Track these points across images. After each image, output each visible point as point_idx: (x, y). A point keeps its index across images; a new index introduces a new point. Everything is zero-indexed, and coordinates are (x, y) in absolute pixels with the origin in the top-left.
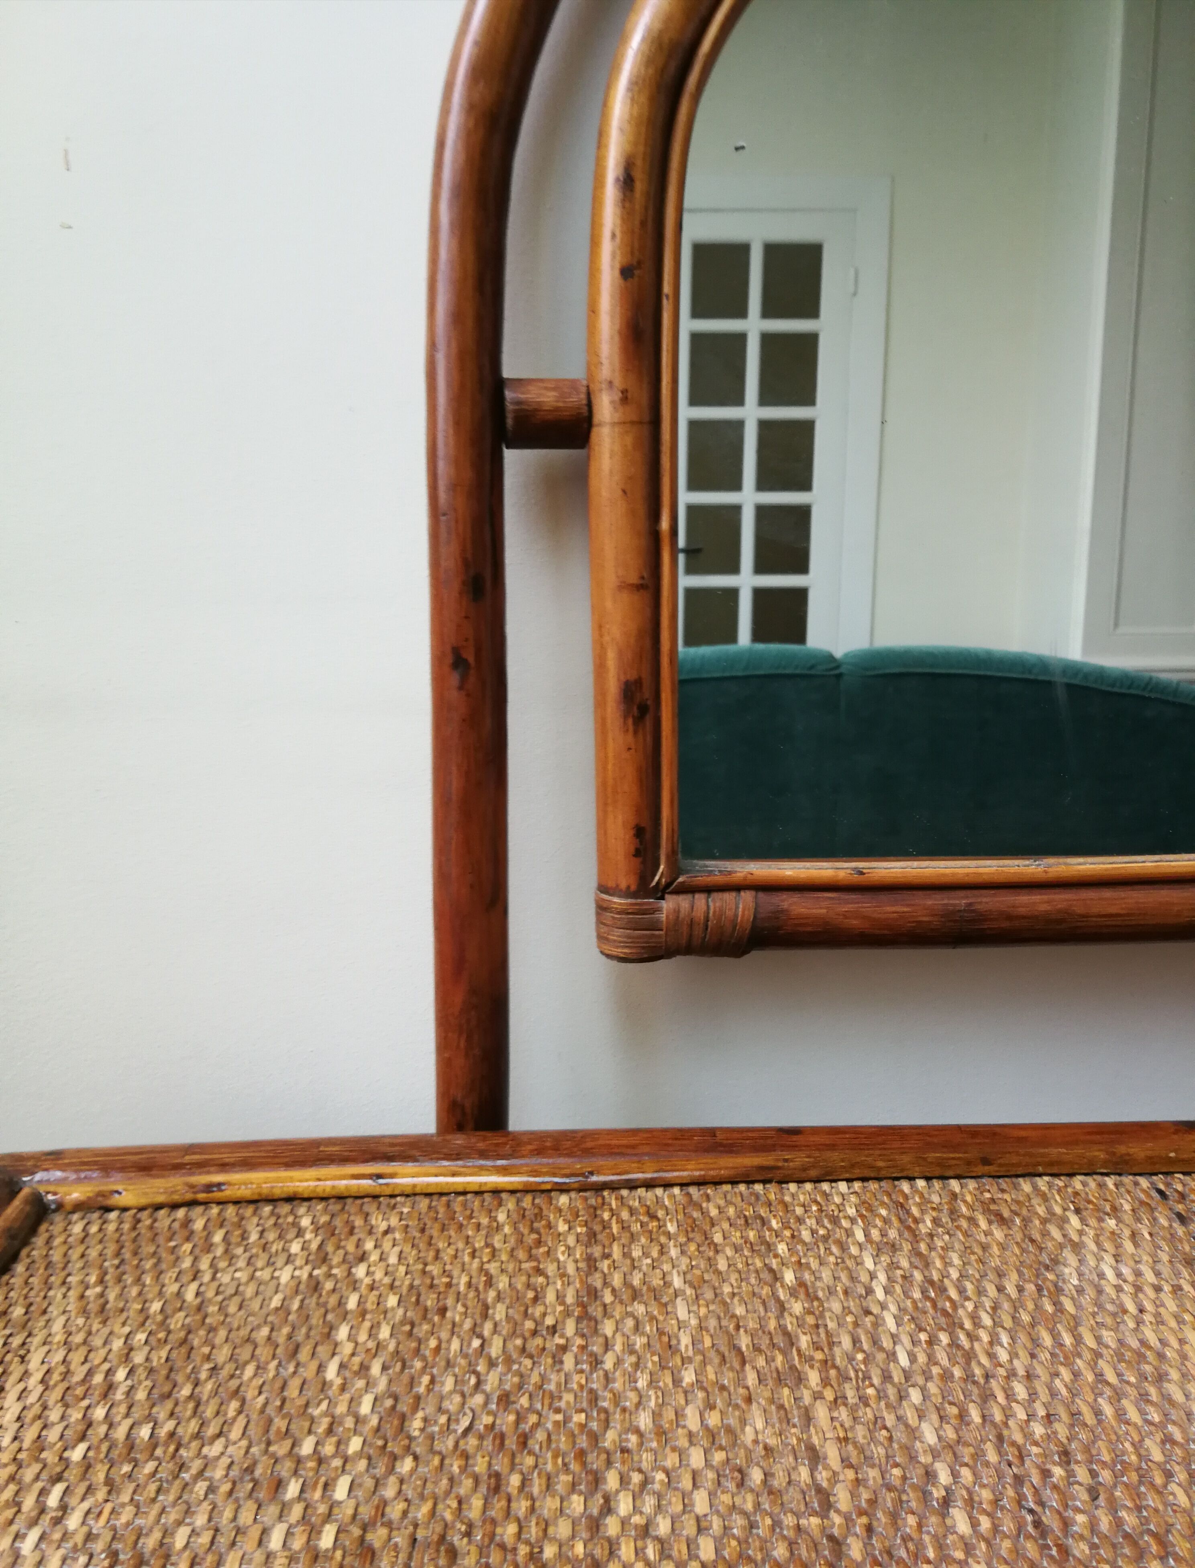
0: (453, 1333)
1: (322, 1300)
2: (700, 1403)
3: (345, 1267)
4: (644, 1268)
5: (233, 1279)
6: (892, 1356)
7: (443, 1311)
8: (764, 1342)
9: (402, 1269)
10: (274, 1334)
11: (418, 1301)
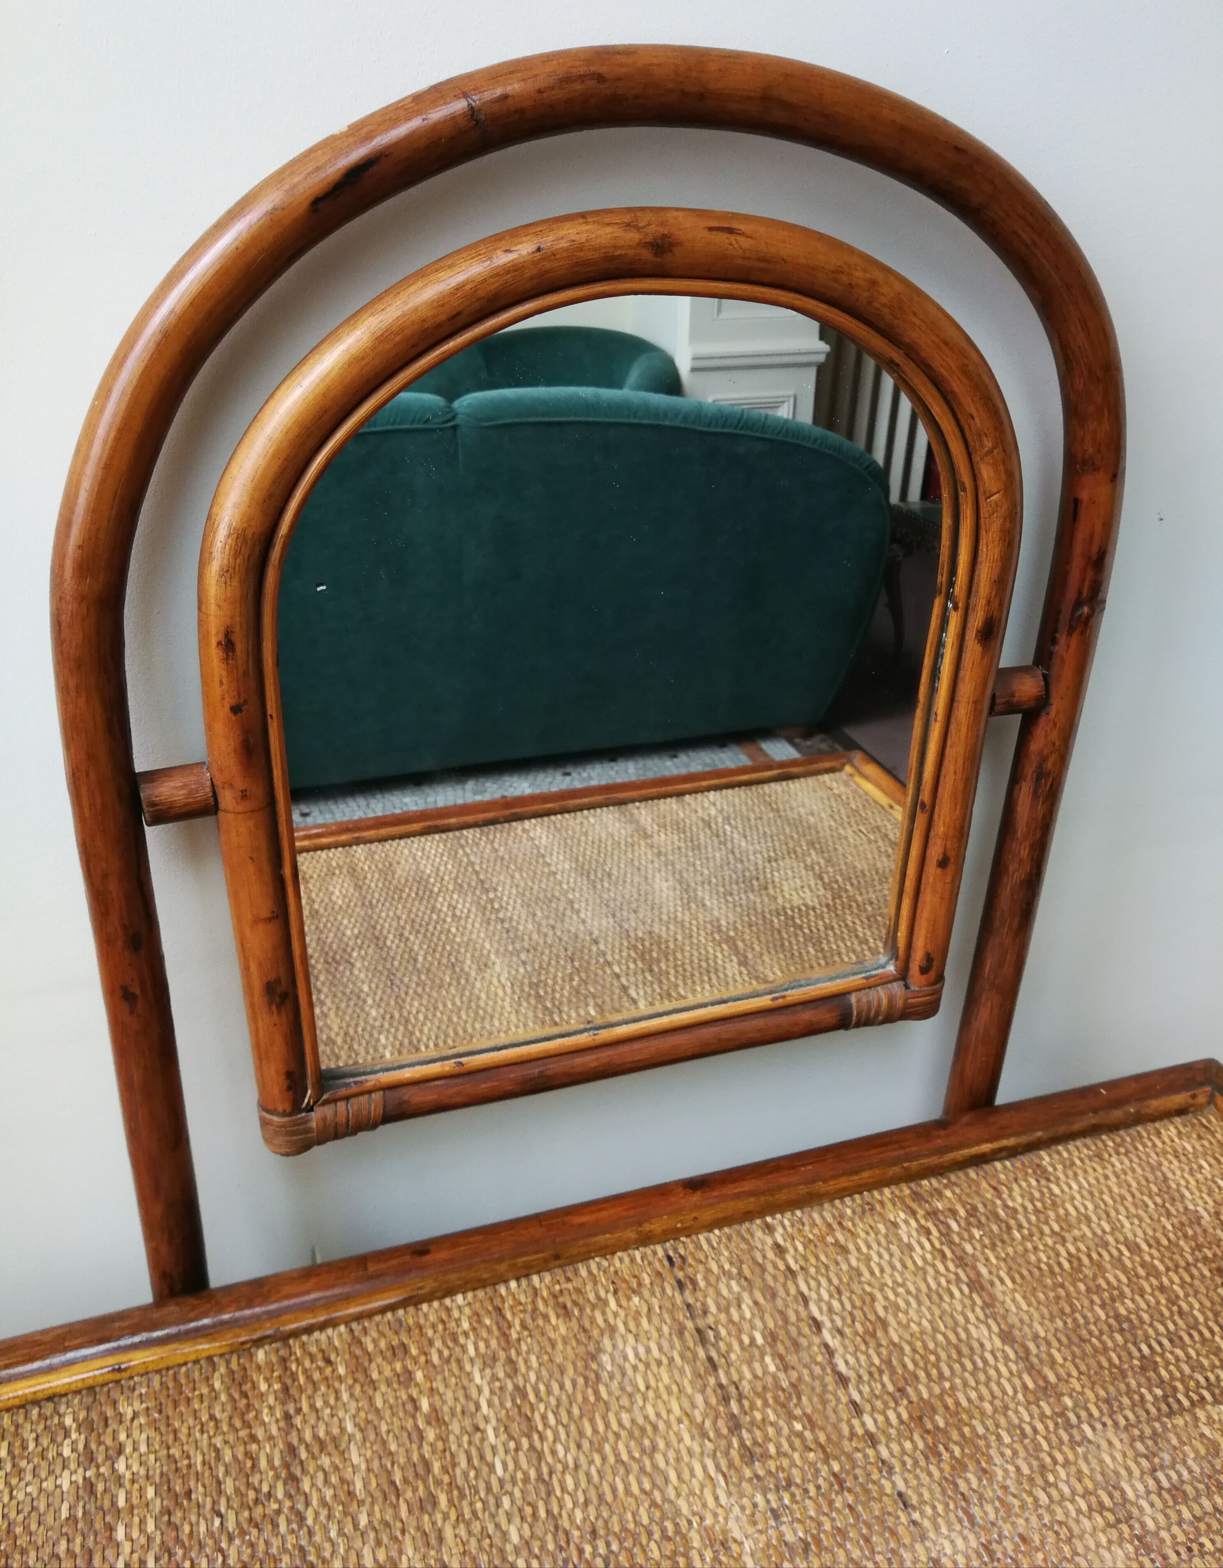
0: (199, 1515)
1: (99, 1503)
2: (372, 1543)
3: (109, 1463)
4: (326, 1418)
5: (26, 1494)
6: (492, 1468)
7: (188, 1494)
8: (411, 1476)
9: (152, 1457)
10: (71, 1545)
11: (169, 1489)
